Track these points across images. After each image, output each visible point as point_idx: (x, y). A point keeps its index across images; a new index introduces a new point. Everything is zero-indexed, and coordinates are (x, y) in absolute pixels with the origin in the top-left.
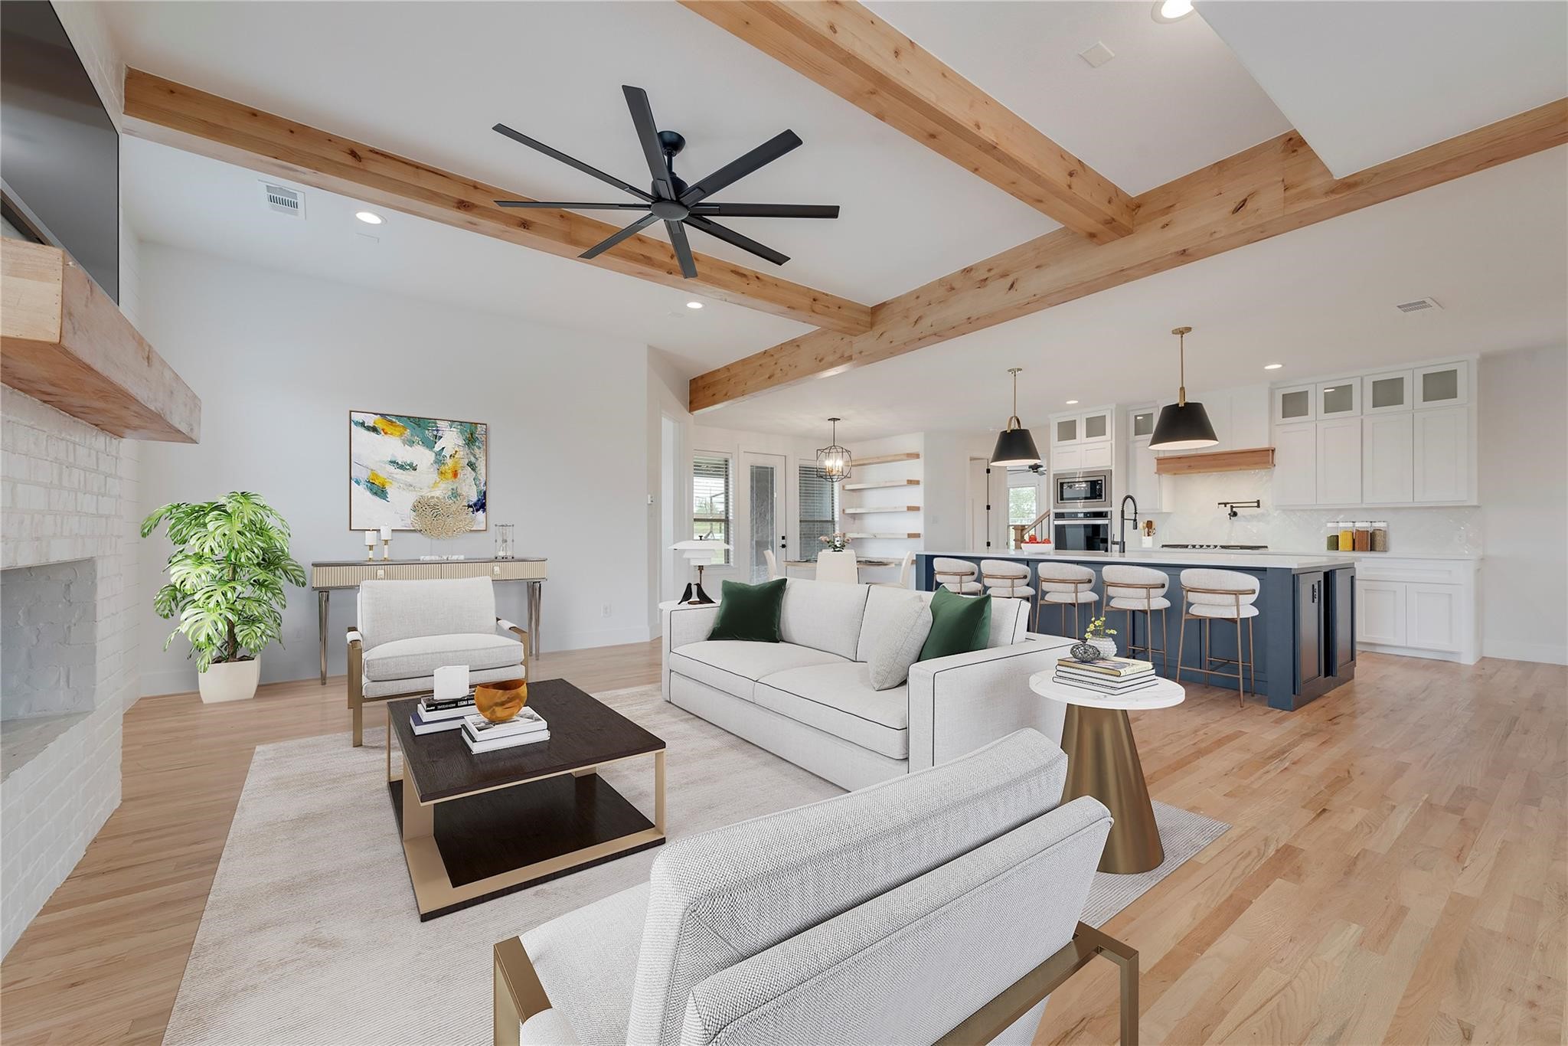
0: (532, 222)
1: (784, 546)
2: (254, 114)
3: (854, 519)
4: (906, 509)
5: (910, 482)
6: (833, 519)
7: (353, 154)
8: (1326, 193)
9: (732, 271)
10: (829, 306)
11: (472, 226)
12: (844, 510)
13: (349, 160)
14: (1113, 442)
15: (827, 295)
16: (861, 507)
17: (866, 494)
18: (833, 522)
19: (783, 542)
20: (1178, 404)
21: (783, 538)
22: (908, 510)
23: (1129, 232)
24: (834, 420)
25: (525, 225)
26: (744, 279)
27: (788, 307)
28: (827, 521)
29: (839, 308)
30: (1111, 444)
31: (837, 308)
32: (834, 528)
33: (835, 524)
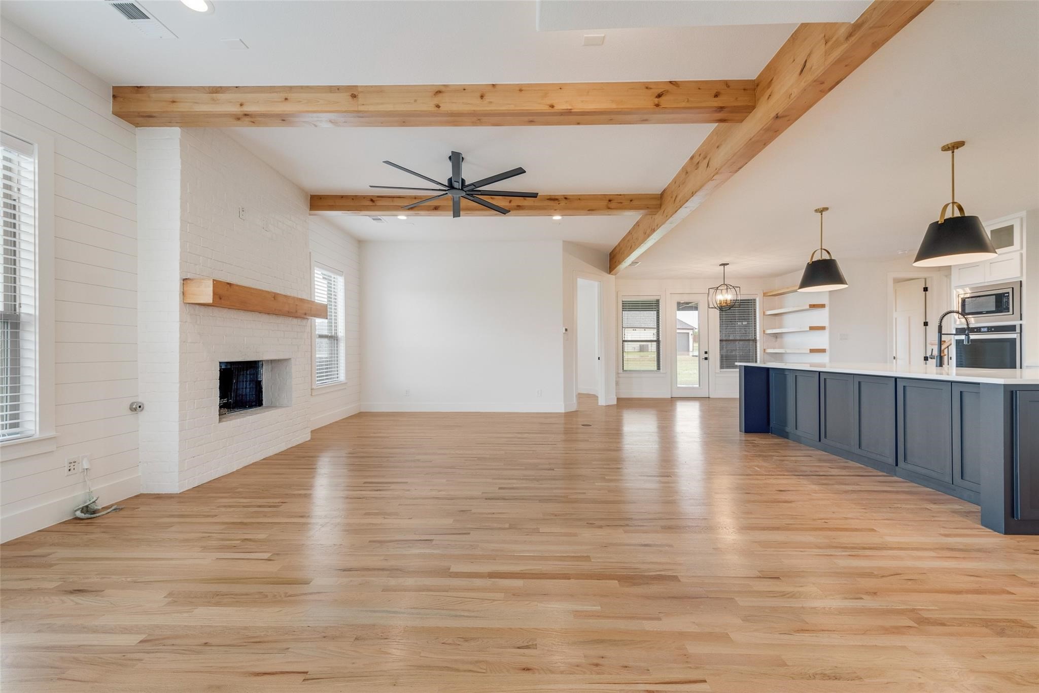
0: (439, 206)
1: (706, 359)
2: (342, 197)
3: (777, 338)
4: (809, 329)
5: (813, 306)
6: (755, 338)
7: (372, 200)
8: (847, 38)
9: (548, 199)
10: (621, 201)
11: (417, 215)
12: (764, 331)
13: (371, 203)
14: (1024, 251)
15: (620, 195)
16: (780, 327)
17: (785, 317)
18: (755, 340)
19: (706, 356)
20: (938, 222)
21: (706, 353)
22: (812, 329)
23: (753, 107)
24: (724, 265)
25: (436, 208)
26: (556, 202)
27: (589, 210)
28: (749, 340)
29: (631, 201)
30: (1021, 255)
31: (629, 202)
32: (756, 345)
33: (756, 343)
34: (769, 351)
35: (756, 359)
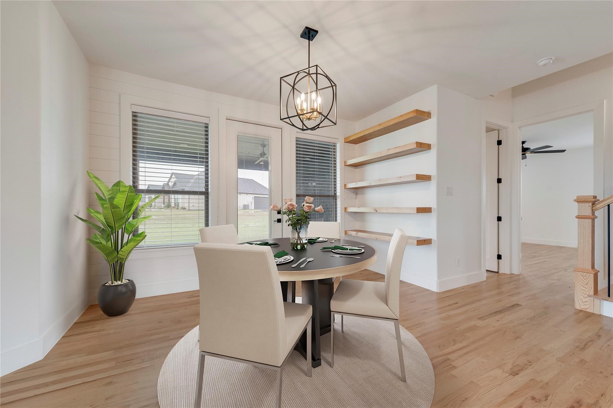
1: (279, 221)
3: (357, 194)
4: (414, 178)
6: (335, 194)
12: (344, 185)
16: (362, 180)
18: (335, 196)
19: (279, 216)
21: (279, 212)
22: (417, 179)
28: (329, 196)
32: (336, 202)
33: (336, 199)
34: (351, 210)
35: (336, 217)
